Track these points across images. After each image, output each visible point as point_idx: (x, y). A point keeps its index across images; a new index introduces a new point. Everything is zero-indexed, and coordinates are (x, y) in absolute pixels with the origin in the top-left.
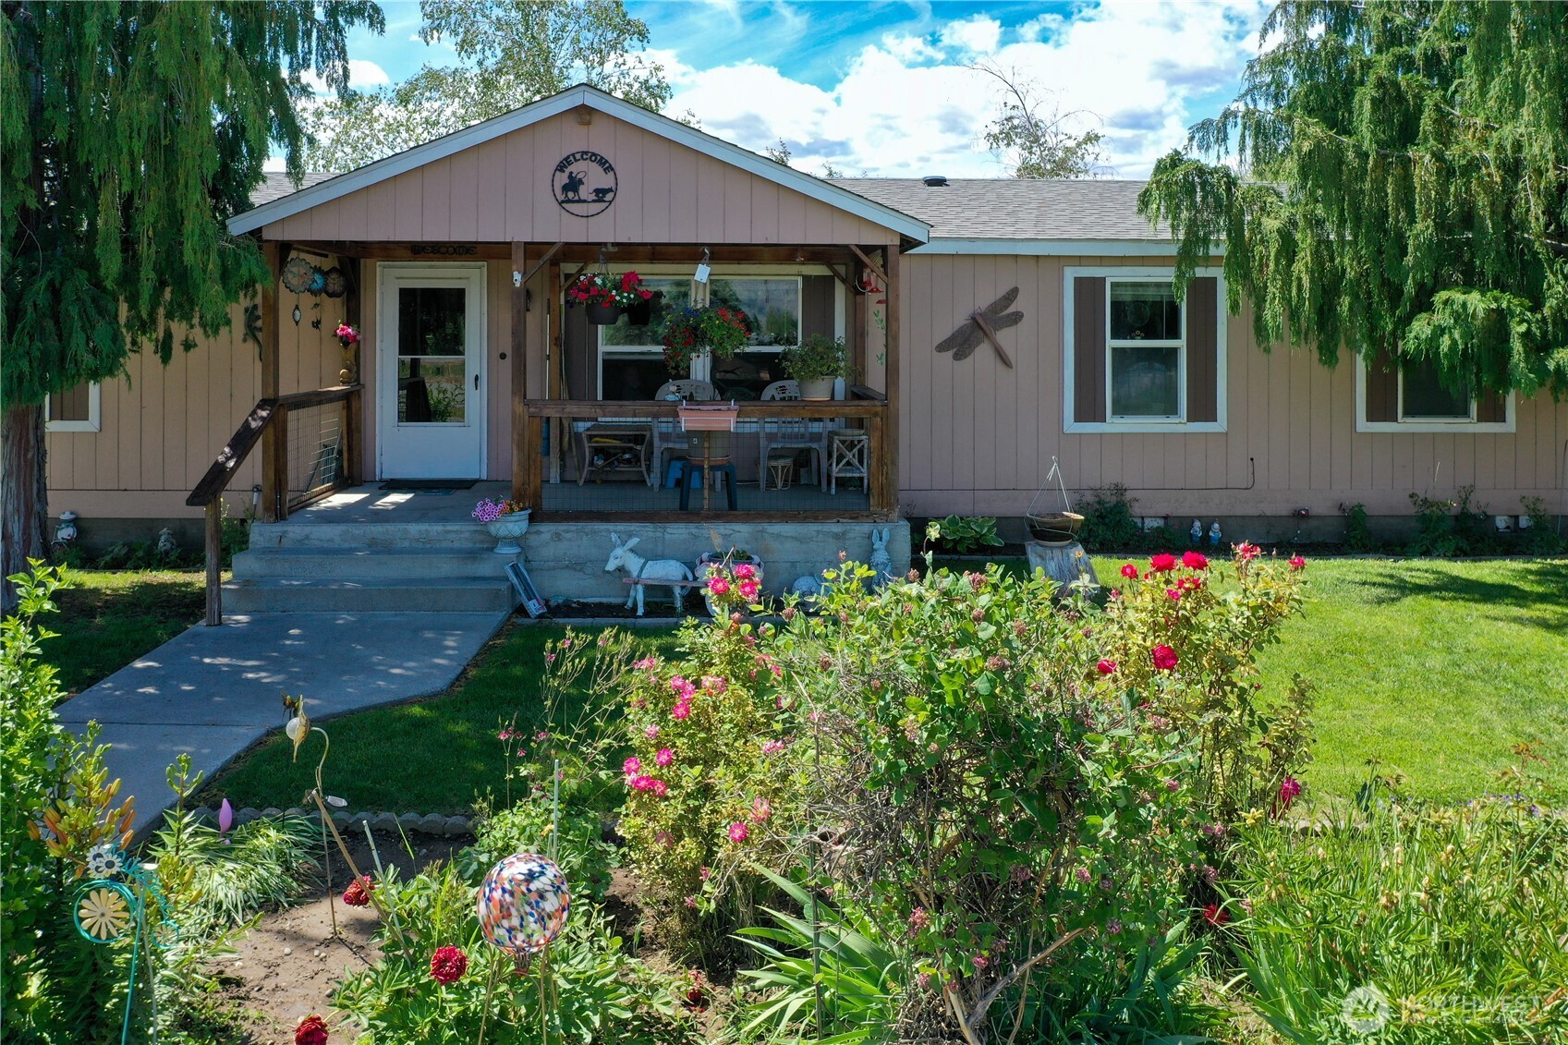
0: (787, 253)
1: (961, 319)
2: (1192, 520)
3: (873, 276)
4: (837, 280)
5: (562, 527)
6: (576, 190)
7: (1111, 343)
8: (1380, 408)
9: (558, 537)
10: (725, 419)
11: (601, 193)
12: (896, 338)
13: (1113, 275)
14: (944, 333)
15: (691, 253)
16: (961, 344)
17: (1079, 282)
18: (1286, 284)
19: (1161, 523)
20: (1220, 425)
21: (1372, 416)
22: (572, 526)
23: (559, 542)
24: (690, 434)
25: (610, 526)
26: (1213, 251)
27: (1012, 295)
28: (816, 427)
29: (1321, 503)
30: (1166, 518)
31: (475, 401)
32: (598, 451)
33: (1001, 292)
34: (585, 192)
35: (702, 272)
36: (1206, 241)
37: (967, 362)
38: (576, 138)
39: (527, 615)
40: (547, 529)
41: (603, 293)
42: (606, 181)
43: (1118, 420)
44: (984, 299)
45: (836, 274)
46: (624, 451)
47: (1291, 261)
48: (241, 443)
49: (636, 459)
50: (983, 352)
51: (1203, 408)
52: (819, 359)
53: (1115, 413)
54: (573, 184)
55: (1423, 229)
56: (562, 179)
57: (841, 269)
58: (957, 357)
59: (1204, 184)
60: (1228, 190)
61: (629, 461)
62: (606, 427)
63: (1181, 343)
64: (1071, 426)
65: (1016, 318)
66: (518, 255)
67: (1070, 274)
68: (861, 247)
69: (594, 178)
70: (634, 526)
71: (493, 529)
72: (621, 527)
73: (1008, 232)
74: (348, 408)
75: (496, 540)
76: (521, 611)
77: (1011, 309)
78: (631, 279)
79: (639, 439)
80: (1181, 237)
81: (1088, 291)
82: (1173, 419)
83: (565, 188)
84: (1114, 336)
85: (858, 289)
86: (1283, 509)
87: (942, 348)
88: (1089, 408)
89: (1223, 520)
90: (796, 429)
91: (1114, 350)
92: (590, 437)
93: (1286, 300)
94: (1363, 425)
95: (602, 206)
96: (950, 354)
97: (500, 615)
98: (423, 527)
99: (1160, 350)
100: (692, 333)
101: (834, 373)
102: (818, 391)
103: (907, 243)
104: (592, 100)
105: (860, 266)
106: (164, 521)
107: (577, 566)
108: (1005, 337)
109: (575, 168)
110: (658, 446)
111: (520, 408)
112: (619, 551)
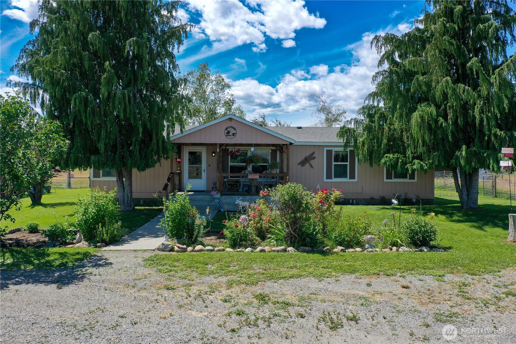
0: (268, 145)
1: (303, 158)
2: (350, 199)
3: (284, 149)
4: (278, 151)
5: (226, 196)
6: (229, 134)
7: (334, 163)
8: (389, 177)
9: (225, 198)
10: (256, 176)
11: (234, 134)
12: (289, 162)
13: (334, 149)
14: (299, 161)
15: (251, 145)
16: (303, 163)
17: (327, 151)
18: (363, 151)
19: (343, 200)
20: (356, 180)
21: (387, 178)
22: (228, 196)
23: (227, 199)
24: (250, 179)
25: (235, 196)
26: (351, 145)
27: (314, 153)
28: (273, 180)
29: (377, 196)
30: (345, 199)
31: (204, 175)
32: (229, 185)
33: (311, 153)
34: (231, 134)
35: (252, 149)
36: (349, 143)
37: (303, 167)
38: (229, 124)
39: (221, 211)
40: (224, 197)
41: (234, 153)
42: (235, 132)
43: (335, 179)
44: (308, 154)
45: (277, 149)
46: (234, 184)
47: (364, 147)
48: (169, 180)
49: (237, 186)
50: (307, 165)
51: (352, 177)
52: (274, 165)
53: (334, 177)
54: (228, 132)
55: (385, 141)
56: (226, 131)
57: (278, 148)
58: (302, 166)
59: (349, 132)
60: (354, 133)
61: (236, 187)
62: (231, 180)
63: (348, 163)
64: (325, 180)
65: (314, 158)
66: (218, 146)
67: (325, 149)
68: (282, 144)
69: (232, 131)
70: (240, 196)
71: (214, 196)
72: (237, 196)
73: (313, 140)
74: (179, 176)
75: (214, 199)
76: (220, 211)
77: (313, 156)
78: (239, 150)
79: (238, 182)
80: (345, 141)
81: (329, 152)
82: (346, 179)
83: (227, 133)
84: (334, 162)
85: (282, 152)
86: (369, 197)
87: (299, 164)
88: (329, 176)
89: (356, 199)
90: (269, 180)
91: (334, 165)
92: (228, 182)
93: (363, 154)
94: (385, 180)
95: (233, 137)
96: (300, 165)
97: (216, 211)
98: (201, 196)
99: (344, 164)
100: (251, 160)
101: (277, 168)
102: (274, 172)
103: (291, 144)
104: (232, 117)
105: (282, 148)
106: (142, 199)
107: (229, 204)
108: (312, 162)
109: (229, 129)
110: (242, 183)
111: (218, 174)
112: (238, 200)
